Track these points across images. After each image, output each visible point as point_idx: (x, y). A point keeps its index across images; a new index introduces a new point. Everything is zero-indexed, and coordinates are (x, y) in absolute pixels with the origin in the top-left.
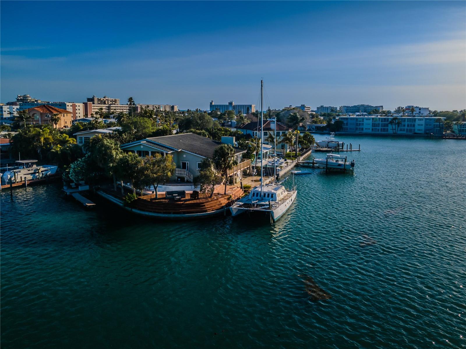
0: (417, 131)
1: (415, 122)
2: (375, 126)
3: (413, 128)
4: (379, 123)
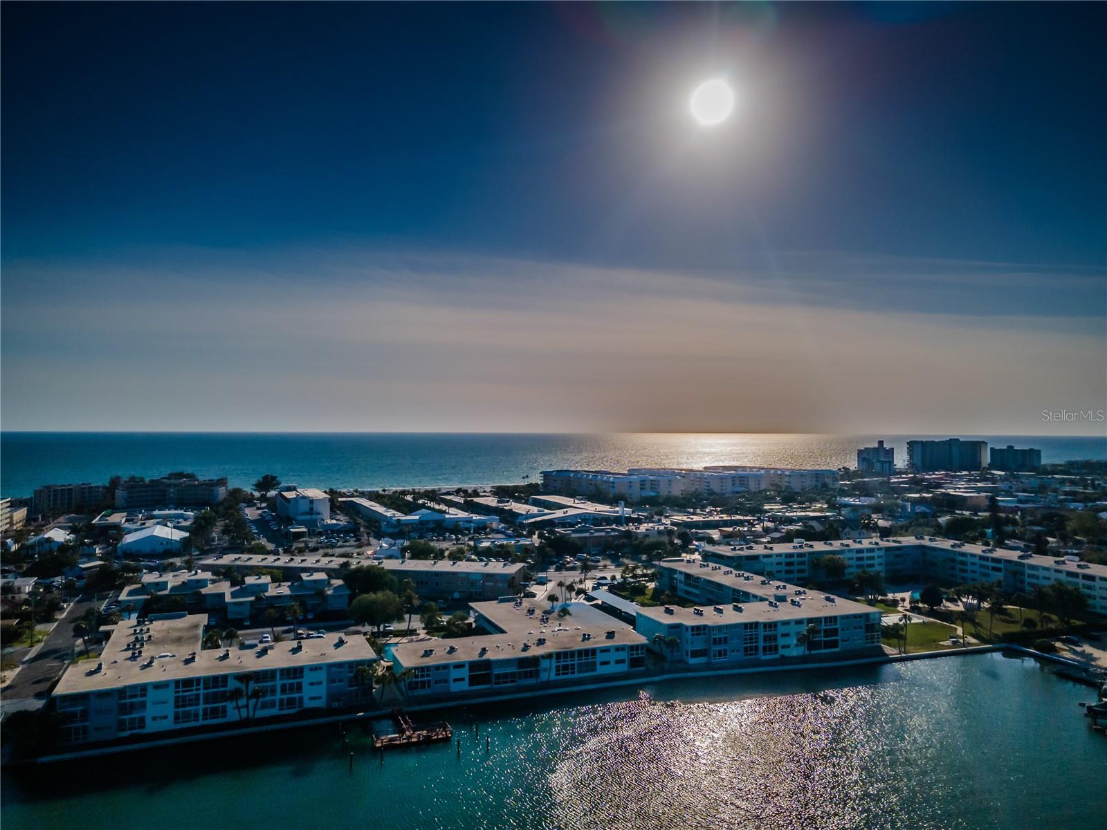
0: (307, 704)
1: (302, 677)
2: (184, 706)
3: (296, 695)
4: (198, 695)
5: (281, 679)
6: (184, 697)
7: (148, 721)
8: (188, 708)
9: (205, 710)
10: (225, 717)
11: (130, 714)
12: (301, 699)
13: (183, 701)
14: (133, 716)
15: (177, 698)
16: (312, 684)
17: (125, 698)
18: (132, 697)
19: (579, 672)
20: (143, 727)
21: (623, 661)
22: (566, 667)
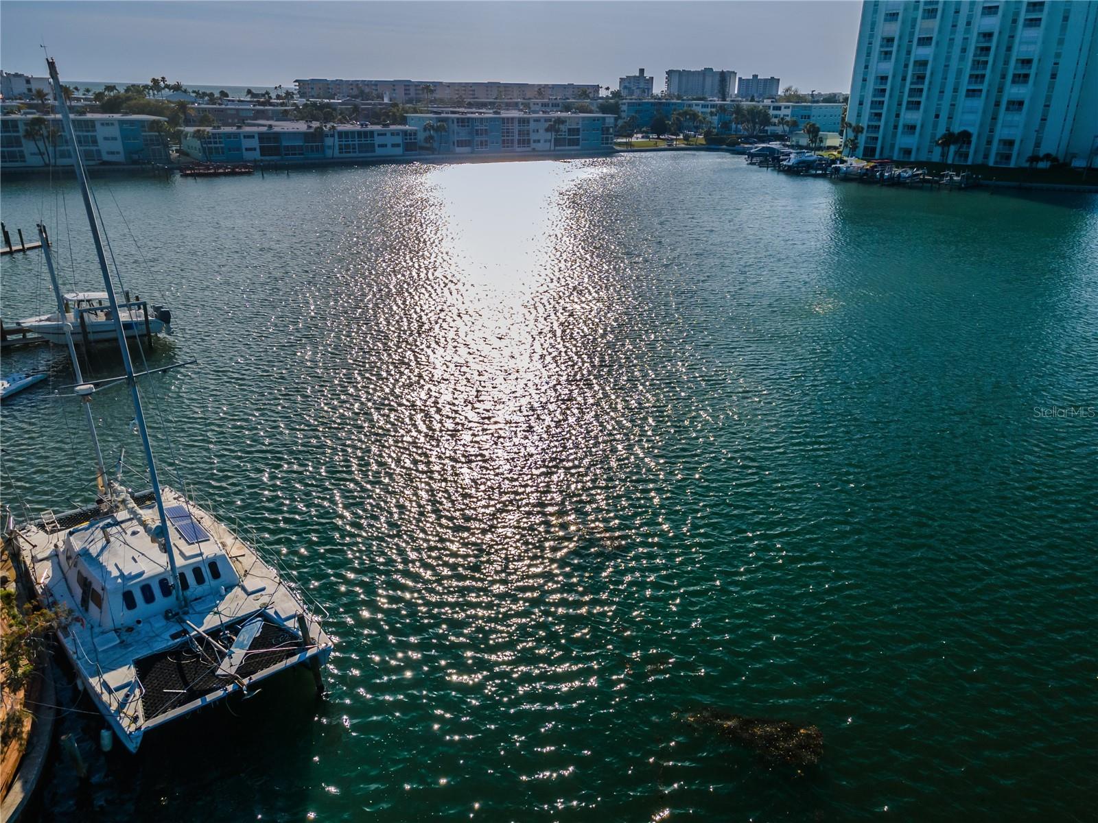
0: (106, 157)
1: (94, 131)
3: (94, 148)
12: (99, 152)
16: (106, 139)
19: (360, 152)
21: (398, 145)
22: (347, 146)
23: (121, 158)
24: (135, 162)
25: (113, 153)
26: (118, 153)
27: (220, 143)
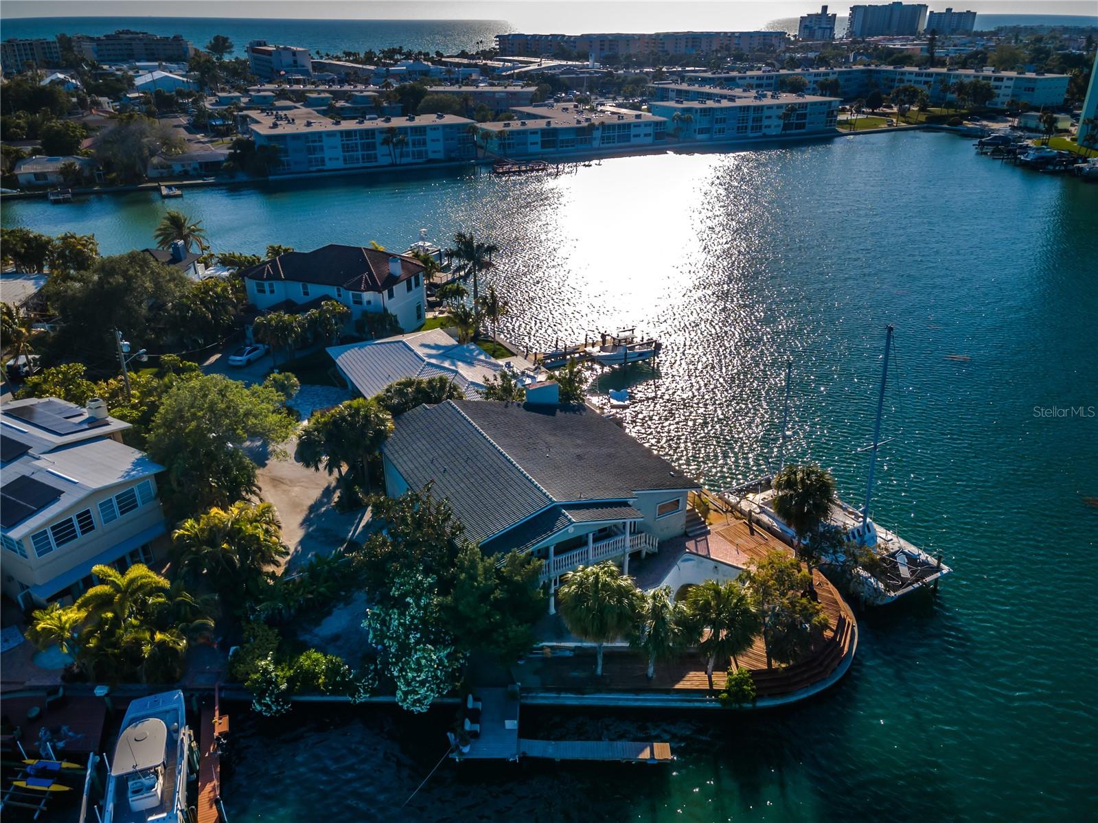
0: (431, 156)
1: (425, 135)
2: (348, 151)
3: (423, 149)
4: (356, 144)
5: (412, 135)
6: (348, 144)
7: (327, 160)
8: (352, 153)
9: (363, 155)
10: (376, 161)
11: (314, 154)
12: (426, 152)
13: (348, 148)
14: (316, 156)
15: (343, 145)
16: (433, 140)
17: (308, 142)
18: (313, 141)
19: (618, 142)
20: (323, 165)
21: (649, 135)
22: (609, 138)
23: (440, 156)
24: (451, 159)
25: (435, 152)
26: (439, 151)
27: (512, 139)
